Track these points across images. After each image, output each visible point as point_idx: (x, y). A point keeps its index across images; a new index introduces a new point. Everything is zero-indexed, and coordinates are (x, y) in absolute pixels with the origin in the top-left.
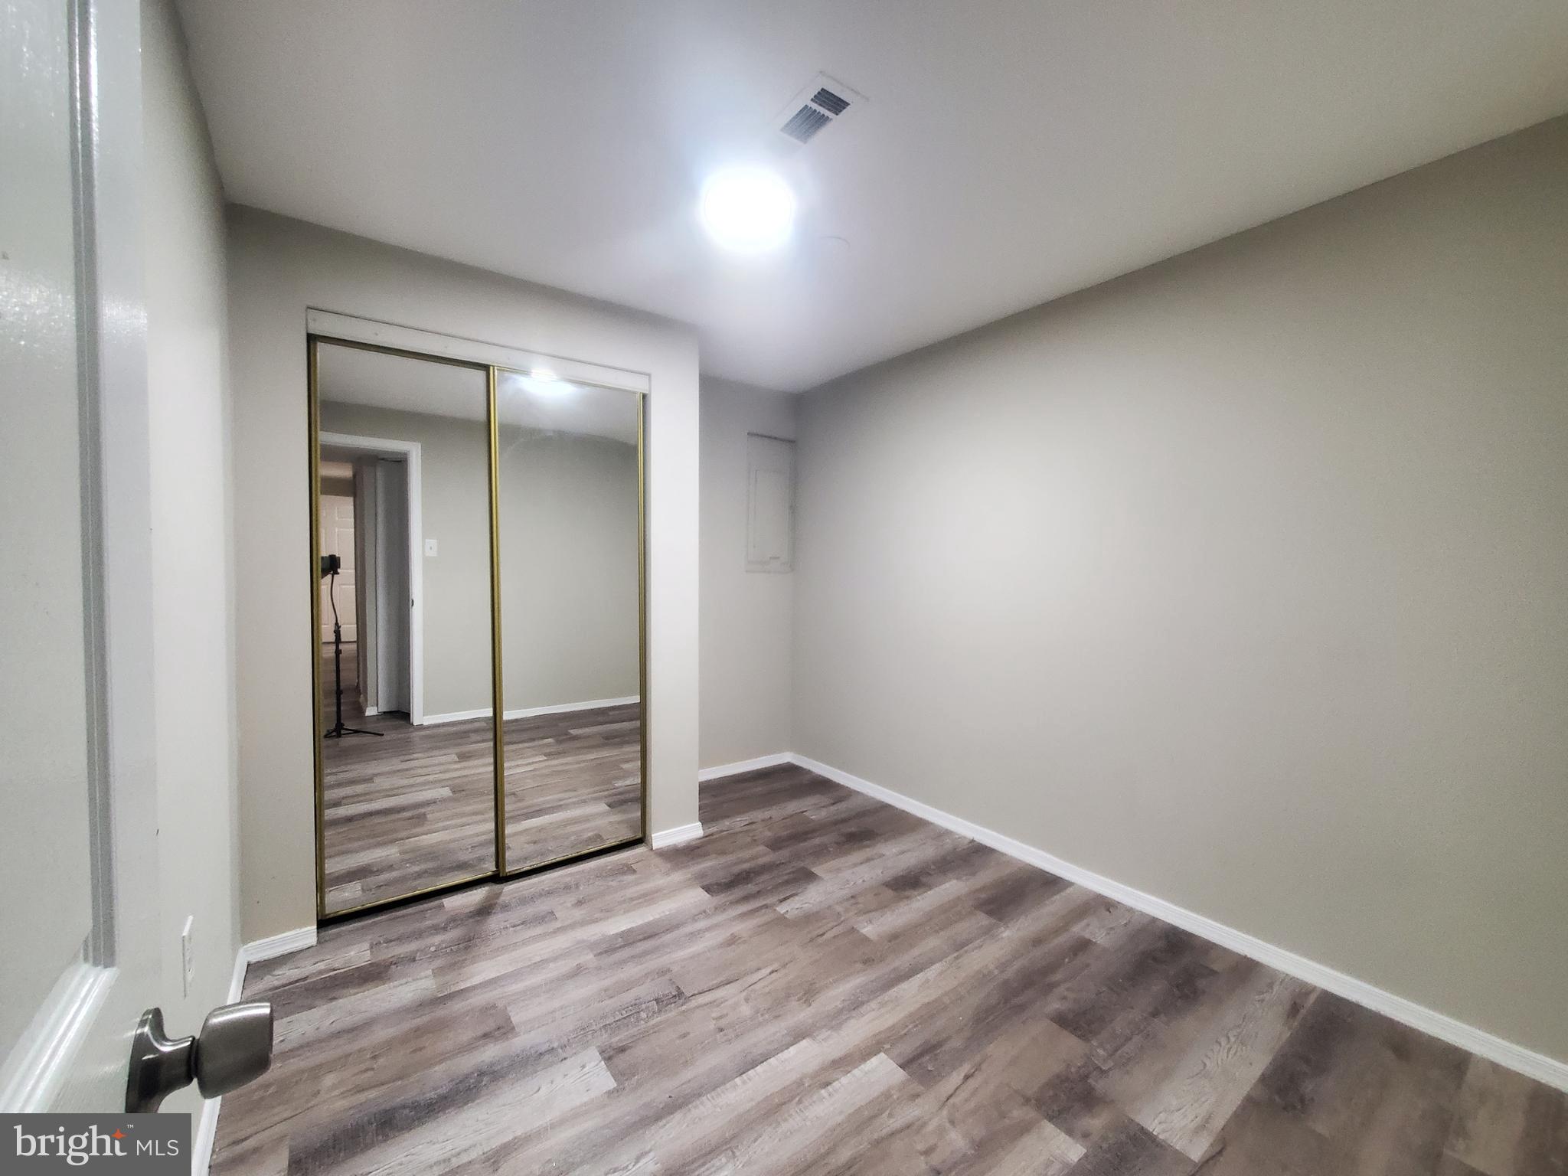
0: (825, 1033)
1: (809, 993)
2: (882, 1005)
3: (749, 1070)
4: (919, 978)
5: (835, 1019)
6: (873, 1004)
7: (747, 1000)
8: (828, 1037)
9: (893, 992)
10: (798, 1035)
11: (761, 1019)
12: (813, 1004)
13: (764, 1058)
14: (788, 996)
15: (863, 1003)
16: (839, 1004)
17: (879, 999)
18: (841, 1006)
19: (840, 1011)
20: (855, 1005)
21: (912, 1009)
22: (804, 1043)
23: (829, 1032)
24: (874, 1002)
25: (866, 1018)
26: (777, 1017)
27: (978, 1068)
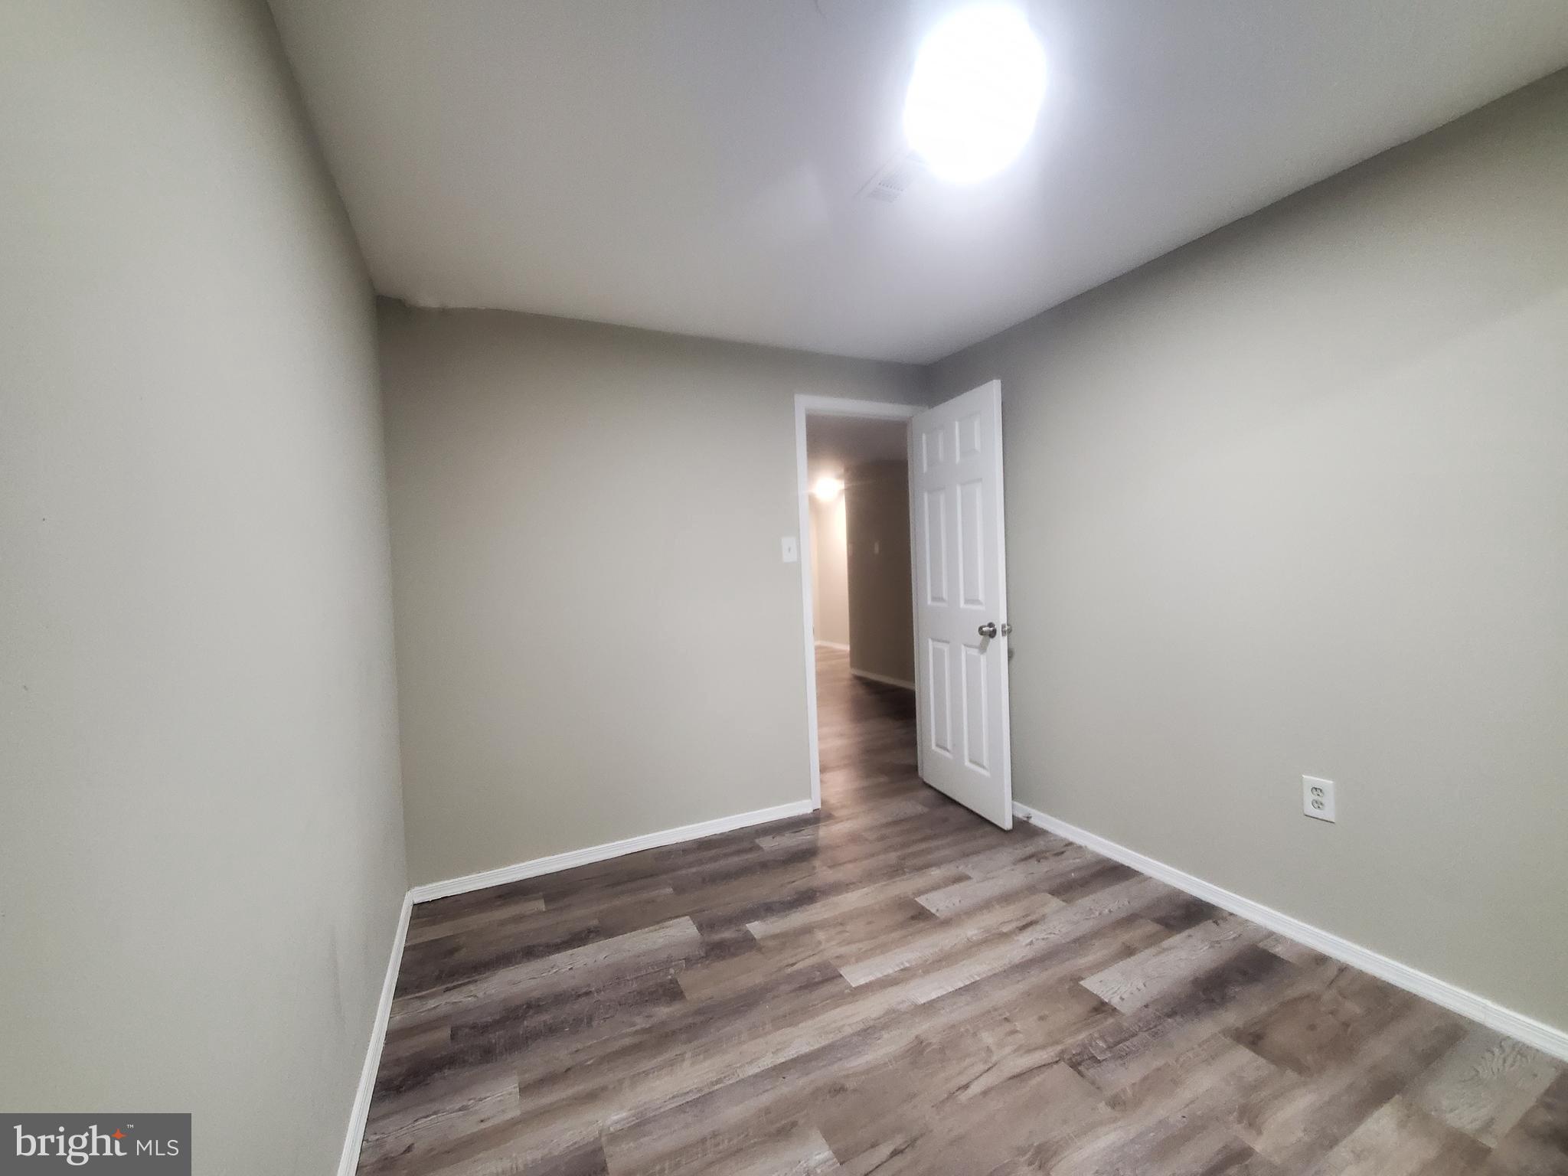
0: (903, 1007)
1: (917, 1051)
2: (839, 1029)
3: (969, 985)
4: (781, 1059)
5: (892, 1019)
6: (848, 1031)
7: (988, 1050)
8: (899, 1003)
9: (824, 1042)
10: (929, 1008)
11: (968, 1027)
12: (913, 1036)
13: (959, 992)
14: (942, 1050)
15: (858, 1034)
16: (886, 1035)
17: (839, 1036)
18: (883, 1032)
19: (885, 1027)
20: (868, 1033)
21: (810, 1023)
22: (922, 1000)
23: (899, 1008)
24: (845, 1034)
25: (859, 1018)
26: (953, 1026)
27: (780, 969)
